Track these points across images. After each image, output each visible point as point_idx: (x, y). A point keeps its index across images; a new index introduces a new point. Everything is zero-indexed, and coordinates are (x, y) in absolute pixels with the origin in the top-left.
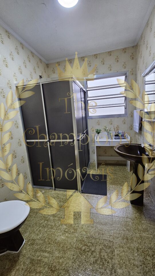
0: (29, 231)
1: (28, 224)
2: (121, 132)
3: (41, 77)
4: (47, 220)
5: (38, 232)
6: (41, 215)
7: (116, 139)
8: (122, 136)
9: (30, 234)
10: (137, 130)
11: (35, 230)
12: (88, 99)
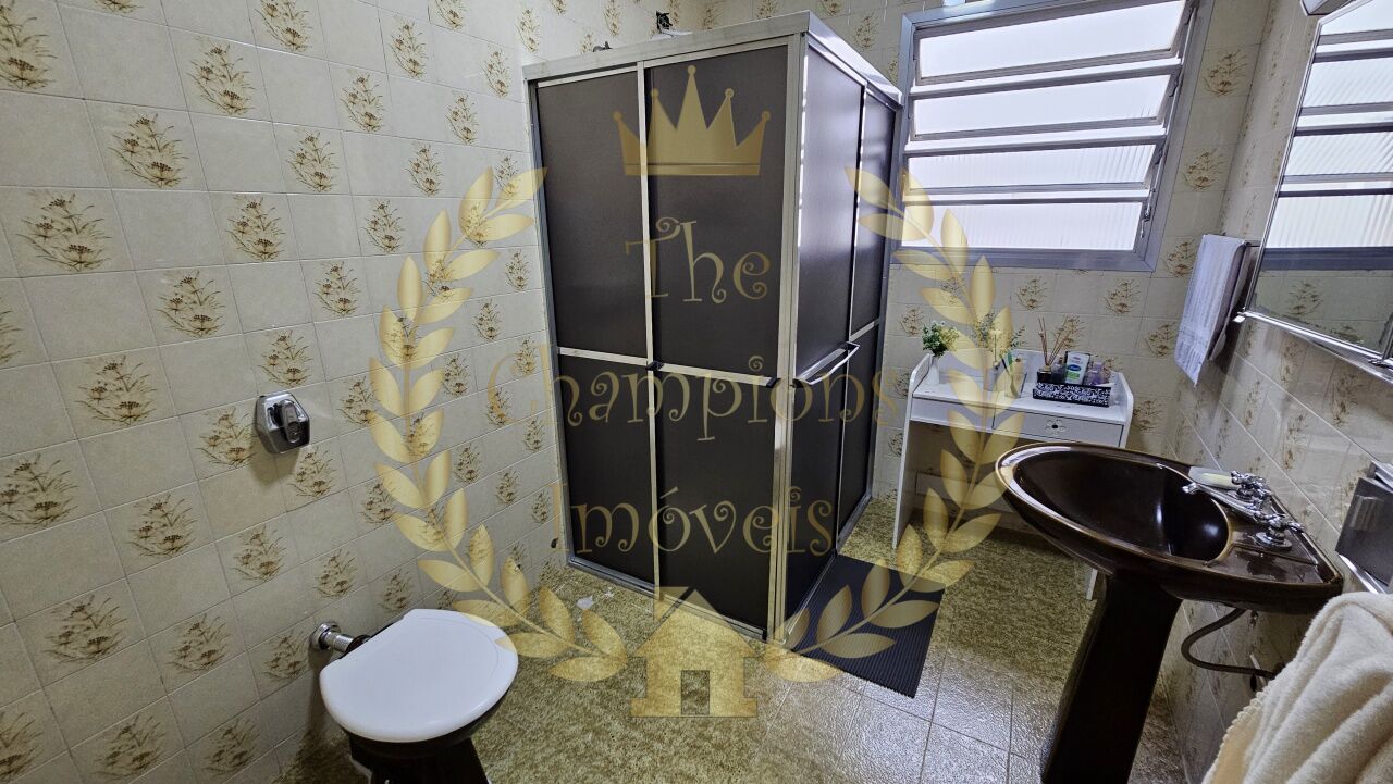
0: (516, 753)
1: (518, 722)
2: (1085, 359)
3: (663, 21)
4: (597, 732)
5: (546, 769)
6: (578, 701)
7: (1044, 398)
8: (1083, 385)
9: (517, 766)
10: (1192, 367)
11: (539, 757)
12: (910, 146)
